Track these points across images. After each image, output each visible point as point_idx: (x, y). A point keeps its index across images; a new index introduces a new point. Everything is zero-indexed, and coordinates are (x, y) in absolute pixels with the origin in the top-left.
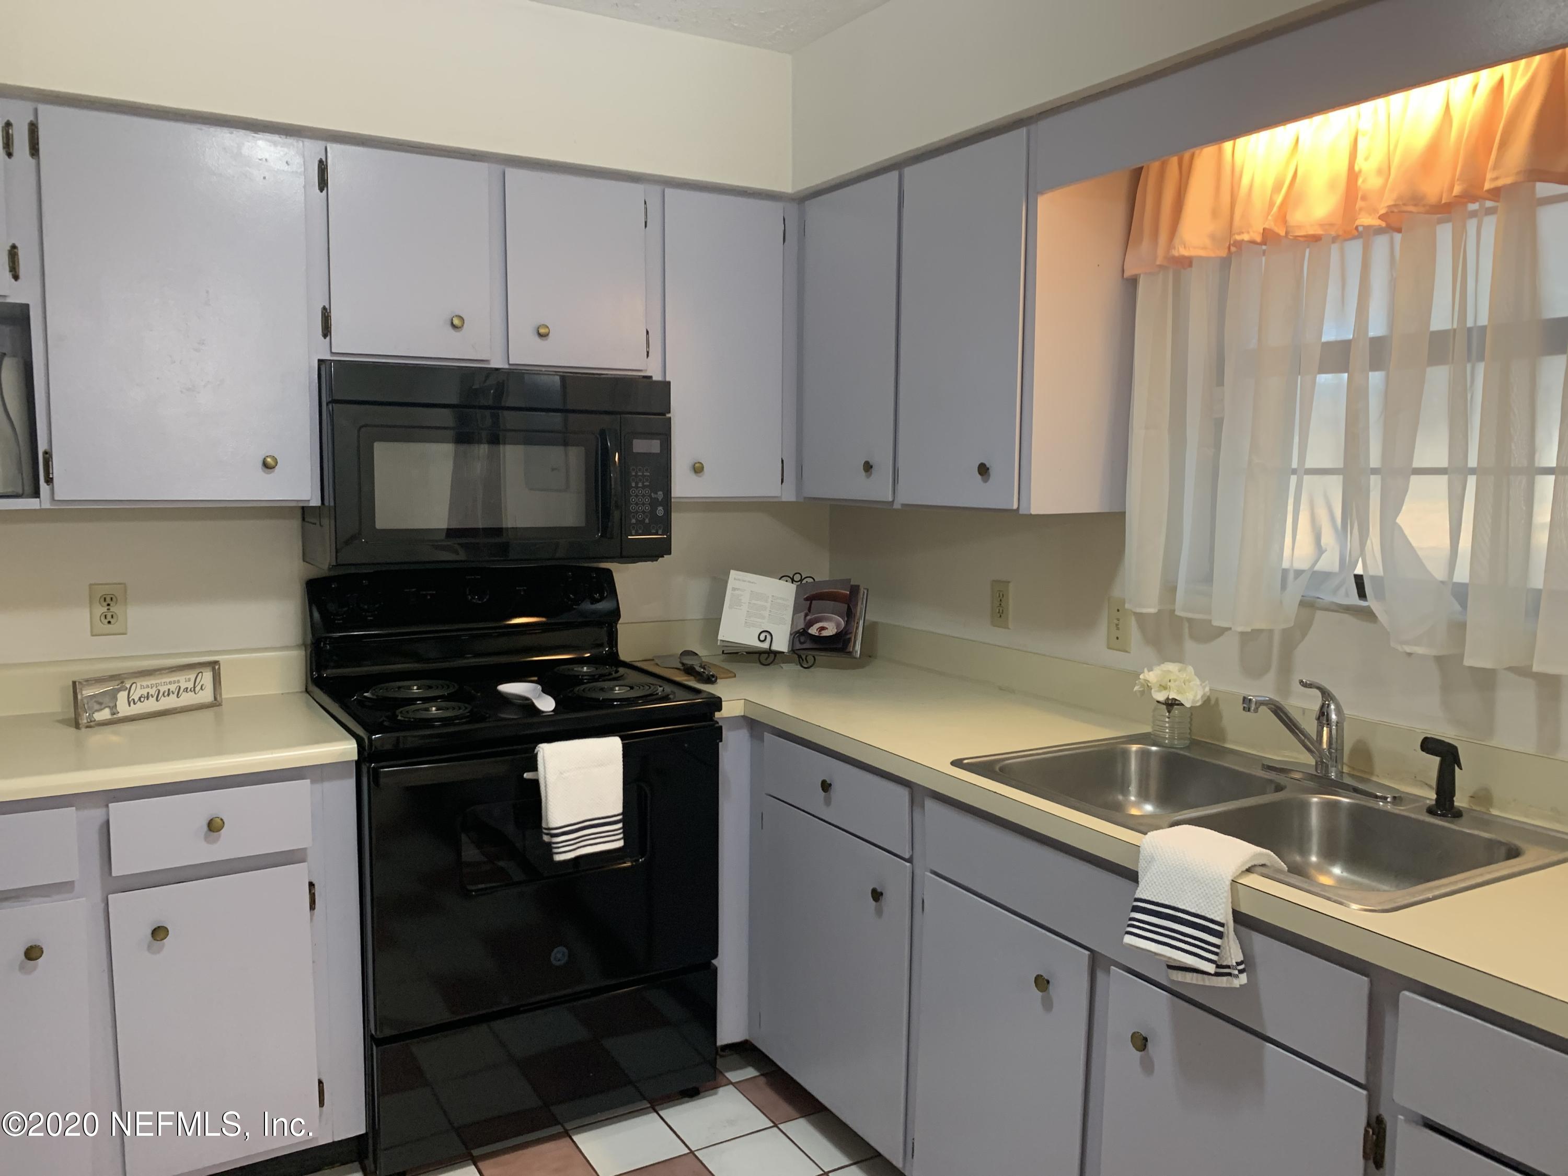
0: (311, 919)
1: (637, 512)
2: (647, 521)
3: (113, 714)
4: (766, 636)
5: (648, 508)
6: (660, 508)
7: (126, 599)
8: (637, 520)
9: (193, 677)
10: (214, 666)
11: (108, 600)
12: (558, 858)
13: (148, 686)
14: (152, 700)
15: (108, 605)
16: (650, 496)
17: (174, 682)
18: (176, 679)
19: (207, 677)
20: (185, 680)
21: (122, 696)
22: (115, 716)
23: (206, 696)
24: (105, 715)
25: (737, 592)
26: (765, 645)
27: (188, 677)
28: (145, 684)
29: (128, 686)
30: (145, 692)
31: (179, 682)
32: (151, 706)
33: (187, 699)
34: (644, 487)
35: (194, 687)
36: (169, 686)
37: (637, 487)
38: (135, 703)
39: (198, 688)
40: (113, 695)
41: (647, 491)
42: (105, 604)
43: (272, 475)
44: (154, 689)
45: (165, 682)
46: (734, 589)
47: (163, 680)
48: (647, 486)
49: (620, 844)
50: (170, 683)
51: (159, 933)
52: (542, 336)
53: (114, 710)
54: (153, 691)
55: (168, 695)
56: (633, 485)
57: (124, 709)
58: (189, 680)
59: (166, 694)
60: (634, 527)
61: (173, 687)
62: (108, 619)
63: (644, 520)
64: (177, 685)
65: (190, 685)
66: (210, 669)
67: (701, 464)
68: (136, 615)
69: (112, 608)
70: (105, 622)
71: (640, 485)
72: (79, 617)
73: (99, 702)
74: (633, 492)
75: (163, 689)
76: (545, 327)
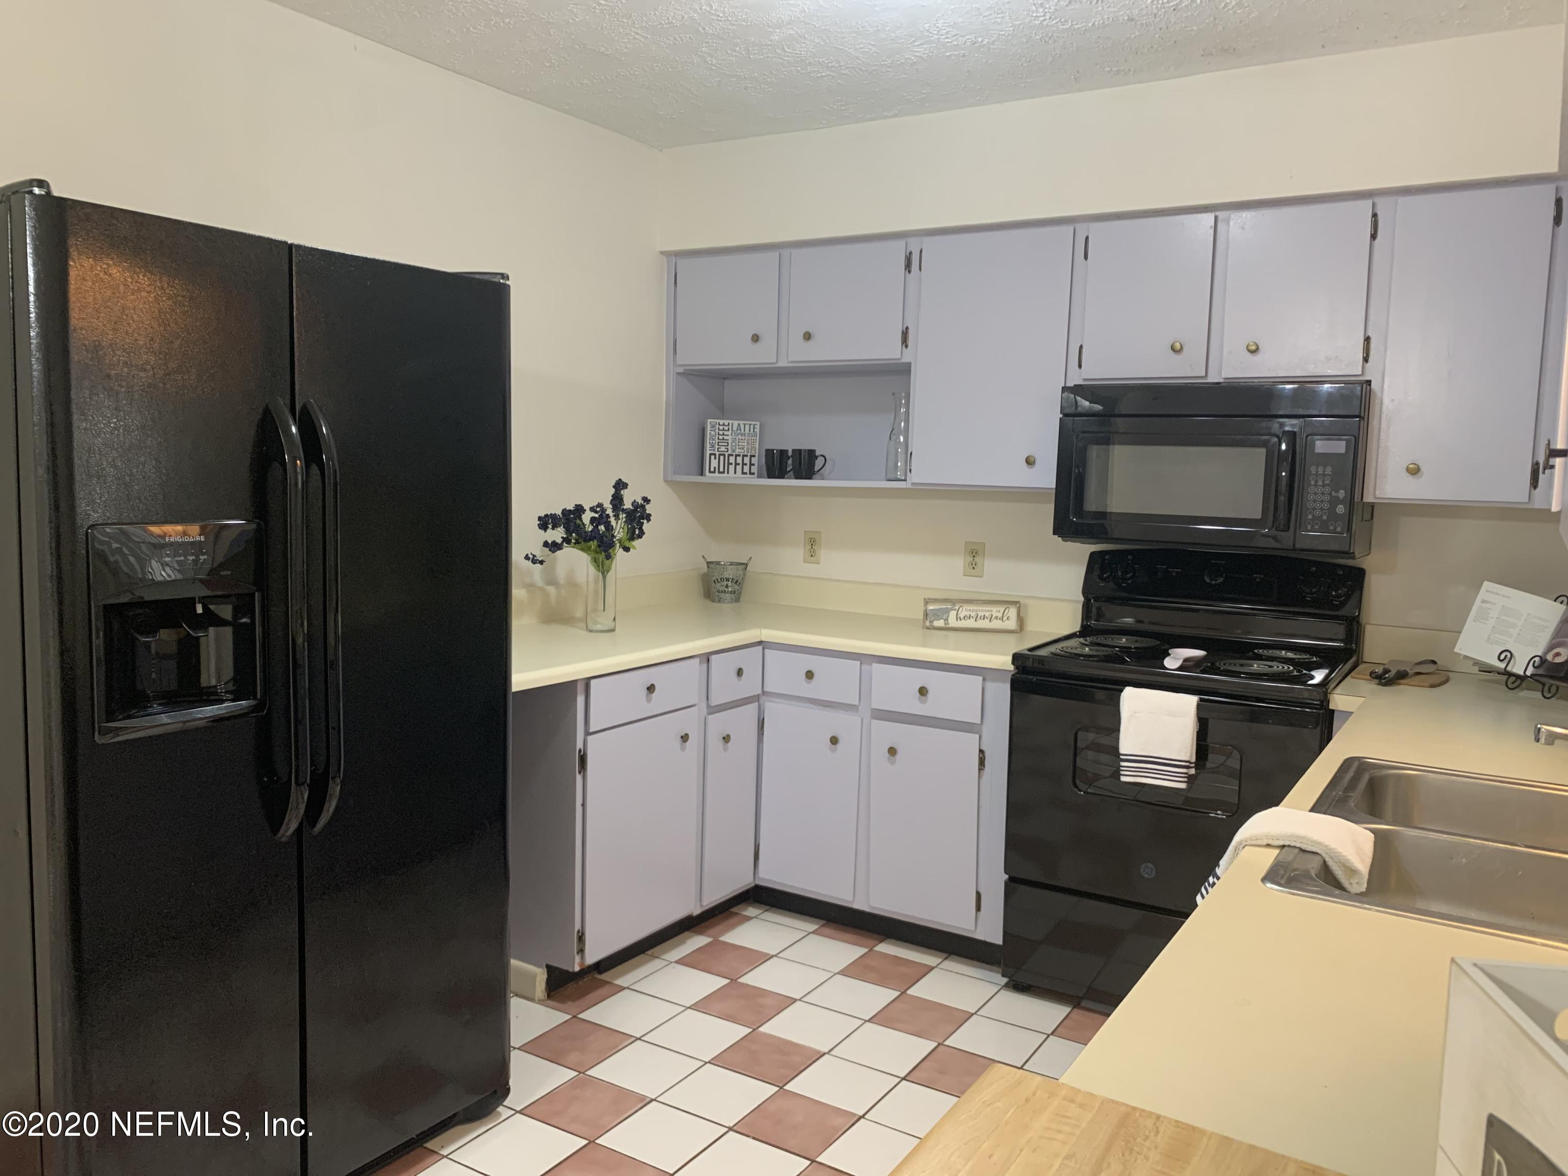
0: (977, 779)
1: (1314, 509)
2: (1325, 517)
3: (945, 624)
4: (1505, 655)
5: (1326, 506)
6: (1341, 506)
7: (984, 556)
8: (1314, 516)
9: (1002, 610)
10: (1017, 604)
11: (974, 553)
12: (1123, 779)
13: (970, 610)
14: (972, 620)
15: (974, 556)
16: (1330, 494)
17: (989, 611)
18: (990, 609)
19: (1012, 612)
20: (997, 611)
21: (953, 614)
22: (947, 626)
23: (1012, 624)
24: (940, 623)
25: (1487, 605)
26: (1503, 665)
27: (998, 609)
28: (968, 608)
29: (957, 608)
30: (968, 613)
31: (992, 611)
32: (970, 623)
33: (997, 624)
34: (1324, 486)
35: (1003, 617)
36: (985, 613)
37: (1316, 485)
38: (960, 620)
39: (1005, 618)
40: (947, 611)
41: (1327, 489)
42: (972, 555)
43: (1032, 469)
44: (975, 613)
45: (983, 610)
46: (1484, 601)
47: (981, 608)
48: (1327, 485)
49: (1183, 786)
50: (986, 610)
51: (892, 751)
52: (1254, 352)
53: (946, 620)
54: (973, 614)
55: (984, 619)
56: (1313, 483)
57: (953, 622)
58: (999, 611)
59: (982, 618)
60: (1309, 523)
61: (987, 614)
62: (973, 566)
63: (1321, 516)
64: (989, 613)
65: (1000, 615)
66: (1014, 606)
67: (1418, 466)
68: (989, 565)
69: (976, 559)
70: (972, 568)
71: (1320, 483)
72: (959, 562)
73: (938, 614)
74: (1312, 489)
75: (980, 614)
76: (1256, 343)
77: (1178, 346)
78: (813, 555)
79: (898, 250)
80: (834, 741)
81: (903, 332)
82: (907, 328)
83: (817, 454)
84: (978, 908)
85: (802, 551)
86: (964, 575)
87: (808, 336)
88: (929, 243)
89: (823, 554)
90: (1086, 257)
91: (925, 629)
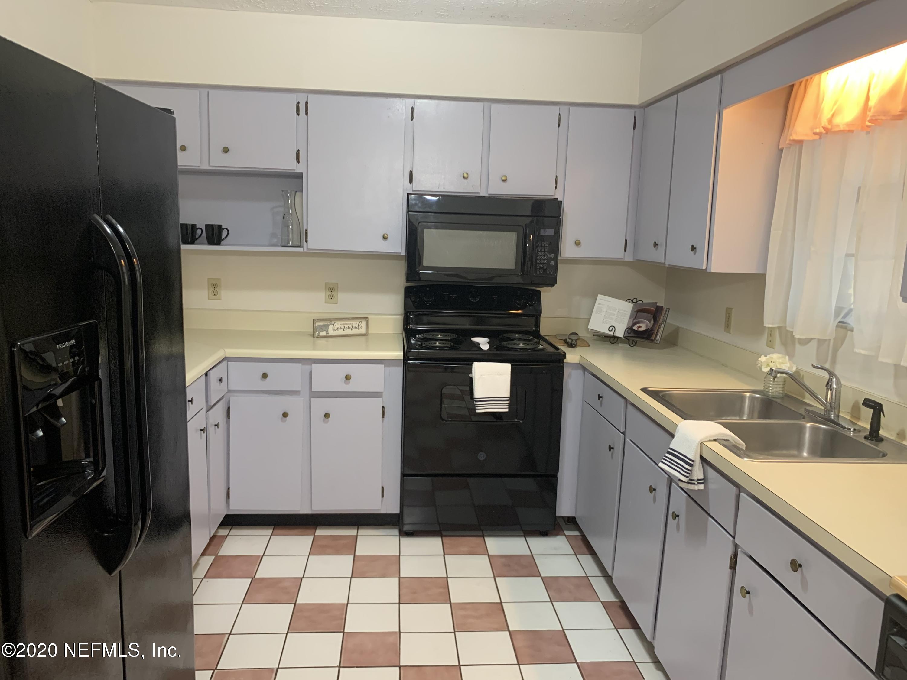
0: (383, 421)
1: (540, 263)
3: (327, 334)
4: (612, 329)
5: (546, 261)
6: (552, 262)
7: (338, 290)
8: (540, 267)
9: (358, 323)
10: (366, 319)
11: (331, 290)
12: (478, 411)
13: (340, 324)
14: (342, 330)
15: (331, 291)
16: (547, 256)
17: (351, 324)
18: (351, 323)
19: (363, 323)
20: (355, 323)
21: (331, 327)
22: (328, 335)
23: (363, 331)
24: (323, 334)
25: (600, 306)
26: (611, 333)
27: (356, 322)
29: (333, 323)
30: (339, 326)
31: (352, 324)
32: (341, 332)
33: (355, 331)
34: (544, 252)
35: (358, 327)
37: (541, 251)
38: (335, 331)
39: (359, 327)
40: (327, 326)
41: (546, 253)
42: (330, 291)
43: (387, 241)
44: (343, 326)
45: (347, 324)
46: (599, 304)
47: (346, 323)
48: (546, 251)
49: (507, 410)
50: (349, 324)
51: (327, 416)
52: (504, 181)
53: (327, 331)
54: (342, 327)
55: (348, 329)
56: (539, 250)
57: (331, 333)
58: (356, 324)
59: (347, 328)
60: (538, 271)
61: (350, 326)
62: (331, 297)
63: (544, 267)
64: (351, 325)
65: (357, 326)
66: (364, 320)
67: (580, 241)
68: (341, 296)
69: (333, 293)
70: (330, 298)
71: (543, 250)
72: (322, 295)
73: (322, 328)
74: (539, 254)
75: (346, 326)
76: (506, 176)
77: (465, 175)
78: (216, 294)
79: (292, 99)
80: (285, 415)
81: (297, 153)
82: (298, 150)
83: (223, 227)
84: (383, 496)
85: (206, 292)
86: (325, 303)
87: (226, 150)
88: (312, 99)
89: (223, 293)
90: (413, 119)
91: (316, 338)
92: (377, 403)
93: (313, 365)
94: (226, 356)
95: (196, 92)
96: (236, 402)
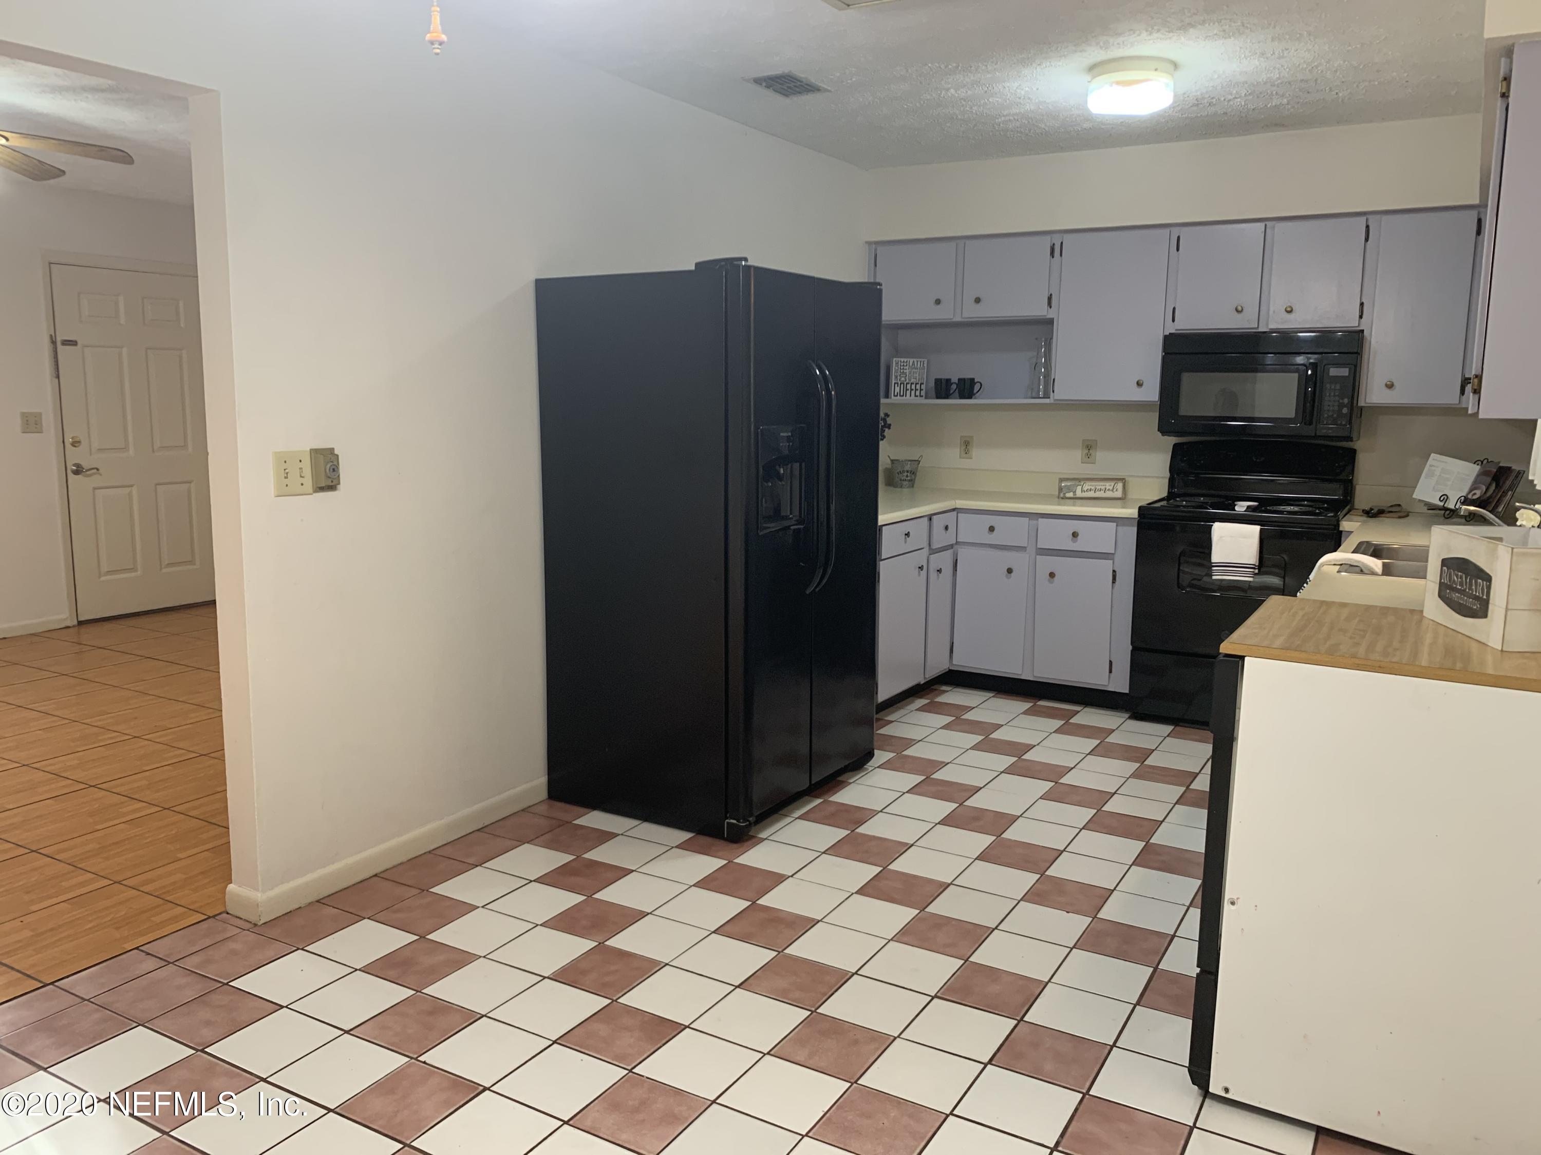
0: (1113, 587)
1: (1328, 411)
2: (1335, 416)
3: (1074, 495)
4: (1444, 498)
5: (1336, 408)
6: (1345, 409)
7: (1096, 448)
8: (1328, 415)
9: (1113, 484)
10: (1123, 480)
11: (1089, 447)
12: (1214, 577)
13: (1091, 485)
14: (1092, 492)
15: (1089, 450)
16: (1339, 401)
17: (1104, 485)
19: (1119, 486)
20: (1109, 485)
21: (1079, 488)
23: (1119, 494)
24: (1070, 495)
25: (1433, 468)
26: (1441, 504)
27: (1110, 484)
28: (1090, 484)
29: (1082, 484)
30: (1089, 487)
31: (1106, 485)
32: (1091, 494)
33: (1109, 494)
34: (1335, 396)
35: (1113, 489)
36: (1101, 487)
37: (1330, 396)
38: (1084, 492)
39: (1115, 490)
40: (1075, 486)
41: (1337, 398)
43: (1140, 389)
45: (1100, 485)
46: (1431, 466)
47: (1098, 484)
48: (1337, 395)
50: (1101, 485)
51: (1052, 575)
52: (1289, 312)
53: (1075, 492)
54: (1093, 488)
56: (1328, 394)
57: (1079, 494)
59: (1099, 490)
60: (1326, 420)
61: (1103, 488)
62: (1088, 456)
63: (1333, 415)
64: (1104, 487)
65: (1111, 488)
66: (1120, 482)
67: (1393, 382)
68: (1100, 455)
69: (1090, 451)
70: (1087, 457)
71: (1332, 394)
72: (1078, 454)
73: (1069, 489)
74: (1327, 398)
75: (1098, 487)
76: (1290, 307)
77: (1240, 308)
78: (967, 453)
79: (1046, 242)
80: (1010, 571)
81: (1049, 298)
82: (1051, 295)
83: (976, 381)
84: (1110, 671)
85: (958, 450)
86: (1082, 463)
87: (978, 300)
88: (1067, 239)
89: (975, 452)
90: (1178, 250)
91: (1061, 499)
92: (1107, 565)
93: (1040, 519)
94: (957, 507)
95: (953, 244)
96: (964, 554)
